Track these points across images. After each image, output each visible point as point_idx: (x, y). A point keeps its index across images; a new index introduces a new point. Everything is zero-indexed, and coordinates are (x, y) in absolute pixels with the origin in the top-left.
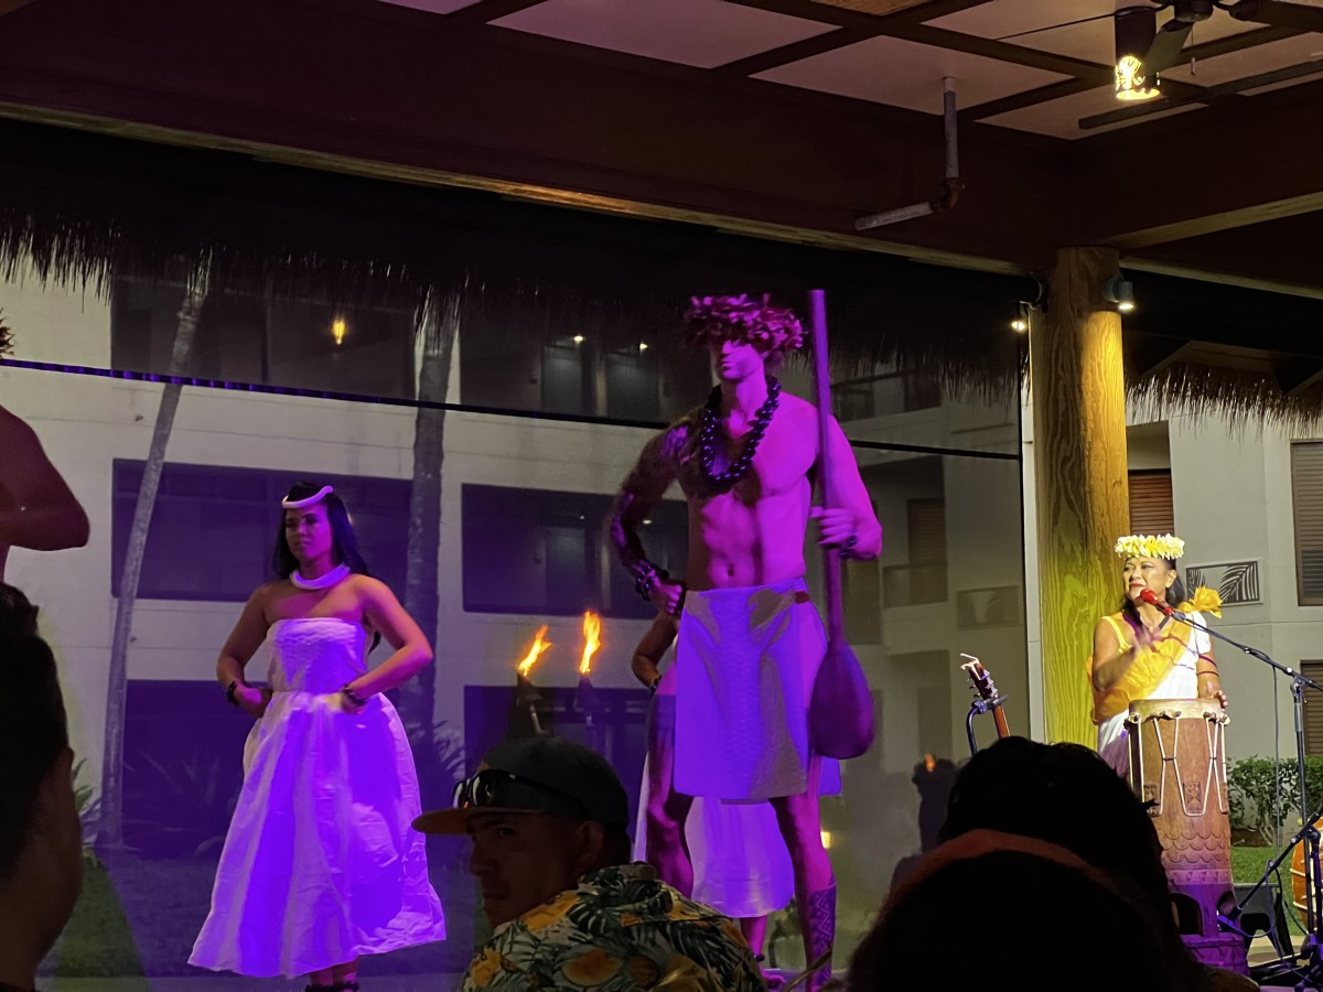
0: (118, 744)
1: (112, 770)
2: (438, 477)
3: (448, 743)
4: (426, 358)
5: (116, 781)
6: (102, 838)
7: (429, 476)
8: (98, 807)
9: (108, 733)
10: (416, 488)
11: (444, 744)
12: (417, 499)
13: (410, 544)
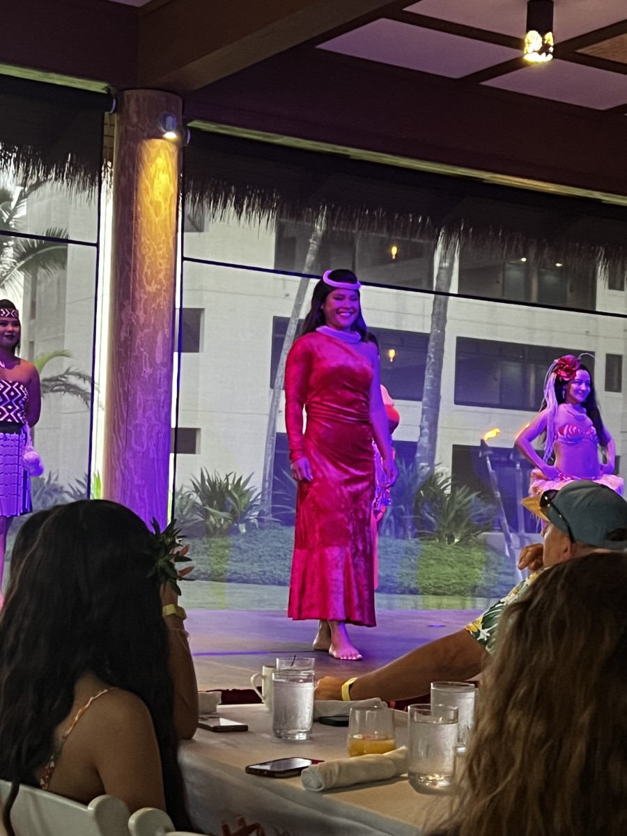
0: (271, 466)
1: (267, 479)
2: (443, 331)
3: (442, 475)
4: (440, 268)
5: (269, 484)
6: (261, 513)
7: (439, 331)
8: (260, 497)
9: (266, 460)
10: (431, 338)
11: (440, 475)
12: (432, 343)
13: (427, 367)
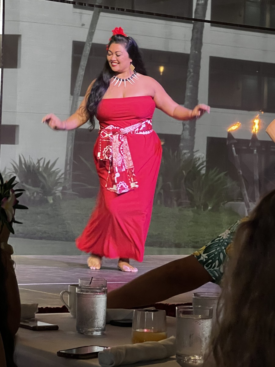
0: (71, 153)
1: (68, 162)
2: (200, 53)
3: (199, 159)
4: (198, 4)
5: (70, 167)
6: (64, 188)
7: (197, 52)
8: (63, 176)
9: (67, 148)
10: (191, 57)
11: (198, 159)
12: (191, 61)
13: (188, 79)
